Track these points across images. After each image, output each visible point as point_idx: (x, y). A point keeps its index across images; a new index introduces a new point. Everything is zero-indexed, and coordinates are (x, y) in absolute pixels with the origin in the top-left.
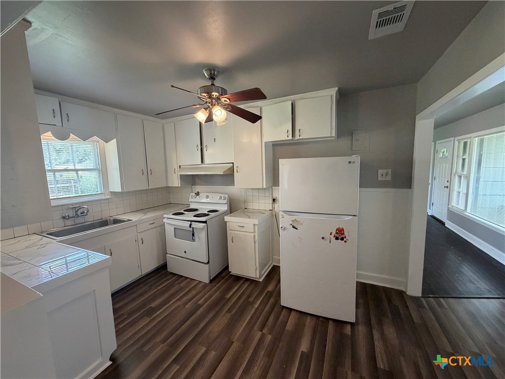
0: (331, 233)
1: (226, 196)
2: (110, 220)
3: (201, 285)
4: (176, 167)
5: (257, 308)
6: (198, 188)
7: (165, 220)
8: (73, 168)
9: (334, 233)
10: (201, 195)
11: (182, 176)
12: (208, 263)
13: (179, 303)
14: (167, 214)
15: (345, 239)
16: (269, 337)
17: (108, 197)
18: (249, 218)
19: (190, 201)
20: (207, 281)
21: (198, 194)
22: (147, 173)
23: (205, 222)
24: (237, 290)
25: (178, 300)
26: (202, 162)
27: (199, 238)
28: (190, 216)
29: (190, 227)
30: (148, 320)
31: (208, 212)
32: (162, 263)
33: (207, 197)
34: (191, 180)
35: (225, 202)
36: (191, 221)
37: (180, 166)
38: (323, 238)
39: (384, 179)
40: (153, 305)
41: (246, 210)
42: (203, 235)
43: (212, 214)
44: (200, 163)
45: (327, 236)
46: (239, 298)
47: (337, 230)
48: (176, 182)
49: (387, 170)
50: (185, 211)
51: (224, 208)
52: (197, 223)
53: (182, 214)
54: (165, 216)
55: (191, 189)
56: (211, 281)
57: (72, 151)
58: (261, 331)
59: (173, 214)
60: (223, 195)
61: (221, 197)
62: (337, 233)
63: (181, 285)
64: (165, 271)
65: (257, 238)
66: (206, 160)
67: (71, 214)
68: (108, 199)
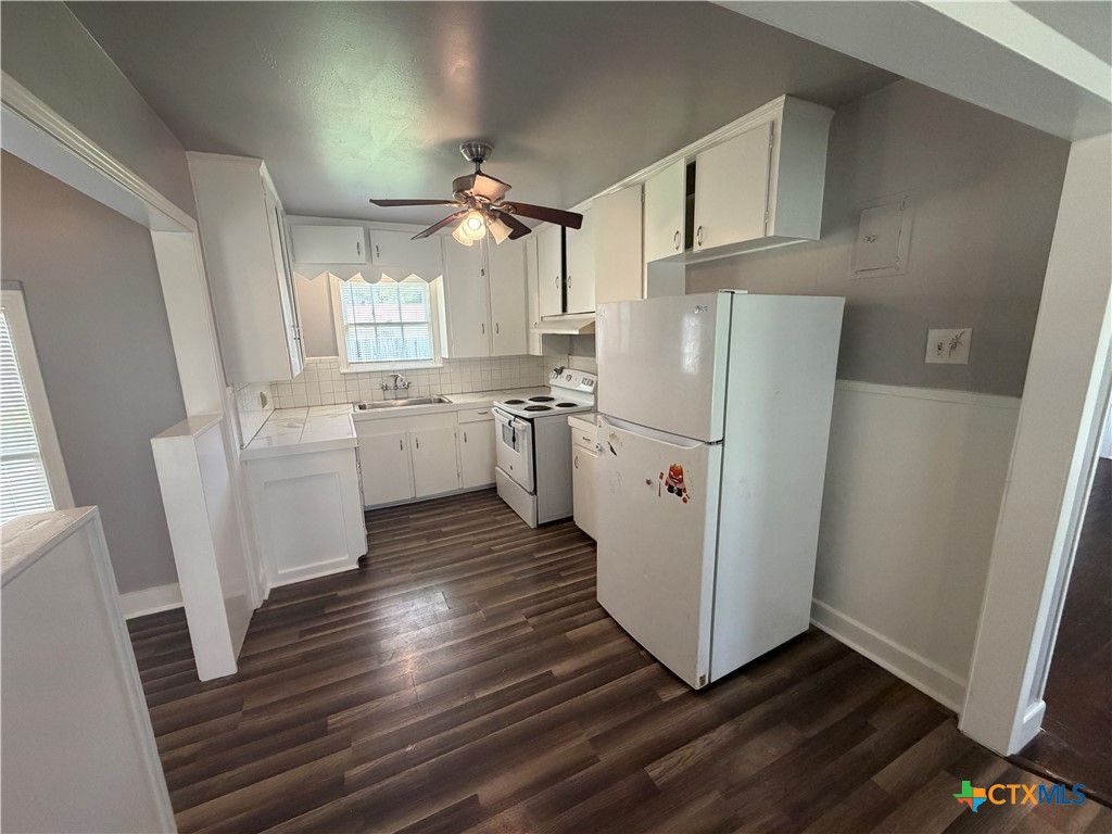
0: (662, 474)
4: (537, 319)
5: (559, 589)
7: (493, 411)
8: (399, 321)
9: (666, 476)
10: (563, 372)
11: (545, 337)
12: (535, 492)
13: (472, 539)
14: (501, 400)
15: (684, 495)
16: (530, 630)
17: (440, 365)
18: (596, 425)
19: (550, 382)
20: (532, 524)
21: (559, 371)
22: (491, 329)
23: (531, 421)
24: (563, 552)
25: (474, 535)
26: (564, 309)
27: (522, 447)
29: (510, 425)
30: (425, 543)
31: (558, 405)
33: (569, 378)
35: (591, 389)
36: (516, 416)
37: (542, 318)
38: (648, 482)
39: (944, 361)
40: (444, 529)
42: (525, 443)
43: (558, 410)
44: (560, 312)
45: (656, 480)
46: (551, 564)
47: (671, 470)
48: (536, 347)
49: (957, 332)
50: (531, 399)
53: (520, 403)
54: (495, 403)
56: (539, 527)
58: (527, 618)
59: (508, 403)
60: (589, 377)
61: (586, 381)
62: (671, 477)
63: (497, 518)
66: (571, 307)
67: (391, 384)
68: (439, 368)
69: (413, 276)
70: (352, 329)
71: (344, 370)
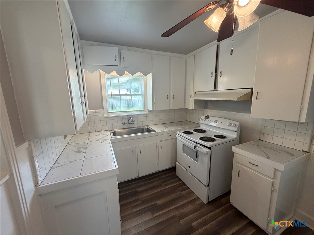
1: (238, 124)
2: (145, 128)
3: (199, 202)
4: (192, 93)
6: (209, 112)
7: (177, 136)
8: (130, 94)
10: (210, 118)
11: (195, 100)
12: (209, 185)
14: (179, 130)
17: (147, 113)
18: (268, 158)
19: (200, 122)
21: (207, 117)
22: (171, 97)
23: (210, 148)
26: (215, 88)
27: (202, 160)
28: (196, 137)
29: (195, 148)
31: (215, 136)
32: (173, 165)
33: (216, 121)
34: (203, 105)
35: (235, 129)
36: (197, 143)
37: (195, 92)
41: (261, 142)
42: (206, 160)
43: (219, 140)
44: (213, 89)
48: (191, 105)
50: (194, 131)
51: (232, 135)
52: (201, 147)
53: (191, 133)
54: (177, 132)
55: (203, 111)
56: (209, 203)
57: (130, 83)
59: (184, 133)
60: (233, 122)
61: (231, 124)
63: (183, 193)
64: (174, 173)
65: (277, 187)
66: (220, 87)
67: (126, 121)
68: (146, 114)
69: (139, 73)
70: (110, 98)
71: (106, 116)
